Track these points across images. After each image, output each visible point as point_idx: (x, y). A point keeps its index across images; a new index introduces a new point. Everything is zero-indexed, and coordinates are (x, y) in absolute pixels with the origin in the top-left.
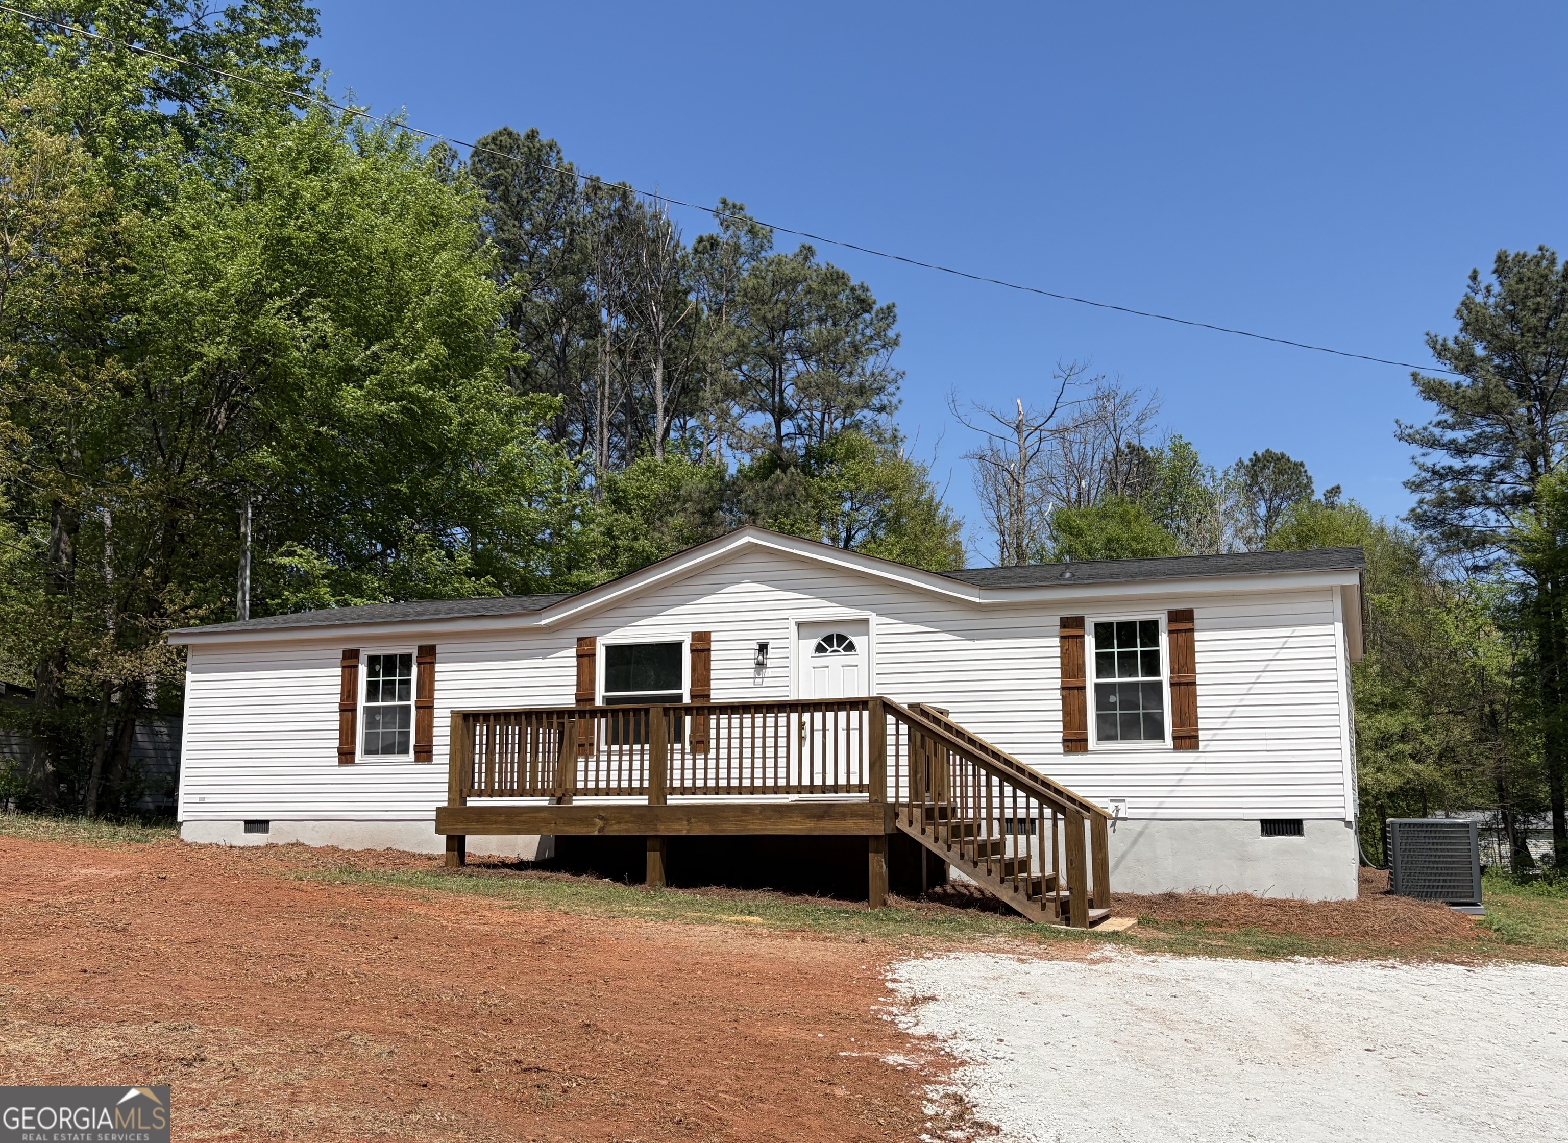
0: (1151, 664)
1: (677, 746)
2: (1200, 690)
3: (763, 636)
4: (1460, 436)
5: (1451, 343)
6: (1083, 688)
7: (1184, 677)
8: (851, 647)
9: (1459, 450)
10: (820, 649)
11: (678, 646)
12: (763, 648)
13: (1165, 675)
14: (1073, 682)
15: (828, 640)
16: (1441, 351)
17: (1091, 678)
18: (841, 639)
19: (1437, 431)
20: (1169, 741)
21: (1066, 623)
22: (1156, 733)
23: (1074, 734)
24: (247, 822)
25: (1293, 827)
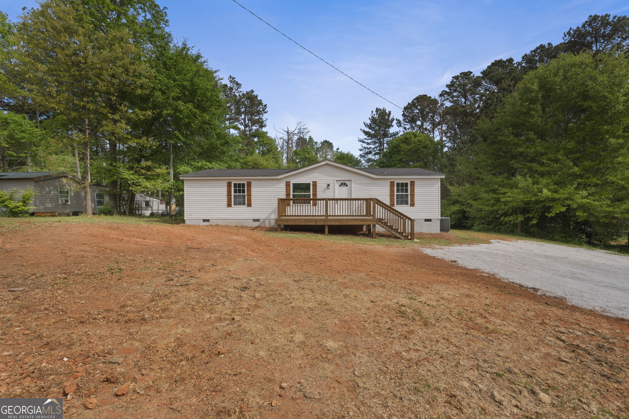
0: (407, 191)
1: (309, 205)
2: (415, 196)
3: (328, 182)
4: (369, 141)
5: (368, 124)
6: (394, 195)
7: (412, 193)
8: (347, 185)
9: (368, 144)
10: (340, 186)
11: (309, 184)
12: (328, 185)
13: (409, 193)
14: (392, 194)
15: (342, 184)
16: (366, 125)
17: (396, 193)
18: (345, 184)
19: (365, 140)
20: (409, 205)
21: (391, 182)
22: (407, 203)
23: (392, 203)
24: (203, 220)
25: (430, 220)
